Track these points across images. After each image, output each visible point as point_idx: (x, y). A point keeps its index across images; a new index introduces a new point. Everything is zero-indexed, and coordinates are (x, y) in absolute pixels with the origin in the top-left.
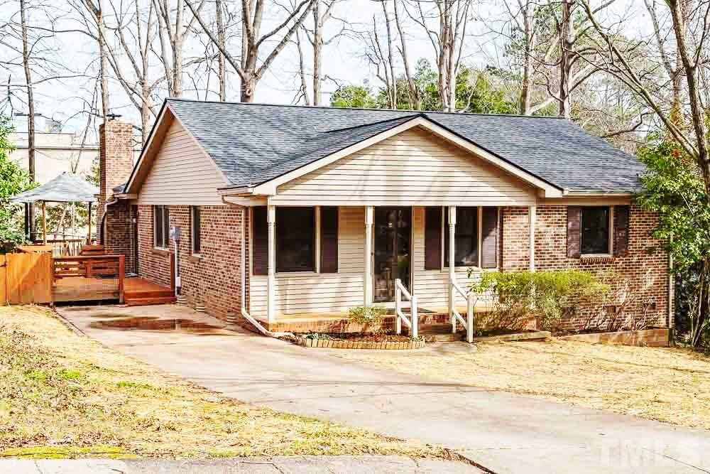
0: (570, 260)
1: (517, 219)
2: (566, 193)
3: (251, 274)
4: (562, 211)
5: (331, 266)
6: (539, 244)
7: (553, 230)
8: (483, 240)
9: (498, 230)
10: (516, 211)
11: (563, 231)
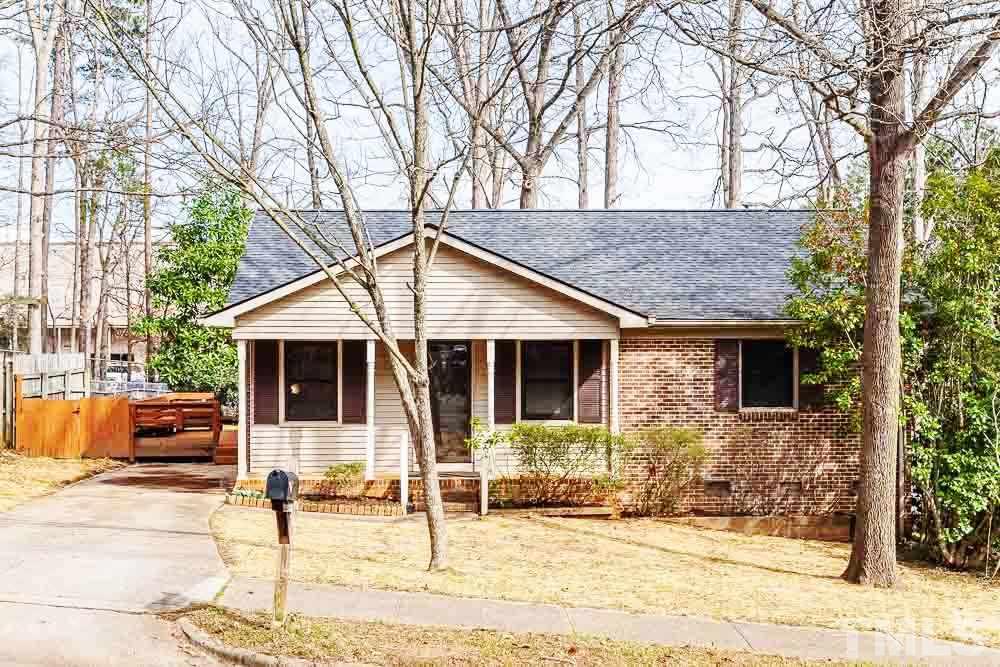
0: (721, 415)
1: (633, 357)
2: (653, 321)
3: (252, 422)
4: (708, 346)
5: (357, 415)
6: (669, 392)
7: (690, 372)
8: (580, 385)
9: (604, 373)
10: (631, 346)
11: (710, 372)
